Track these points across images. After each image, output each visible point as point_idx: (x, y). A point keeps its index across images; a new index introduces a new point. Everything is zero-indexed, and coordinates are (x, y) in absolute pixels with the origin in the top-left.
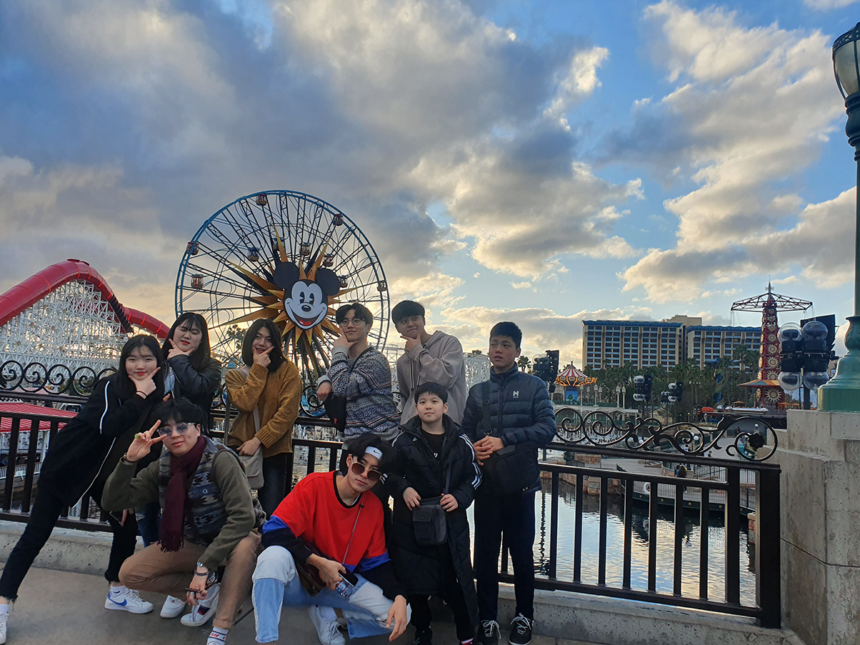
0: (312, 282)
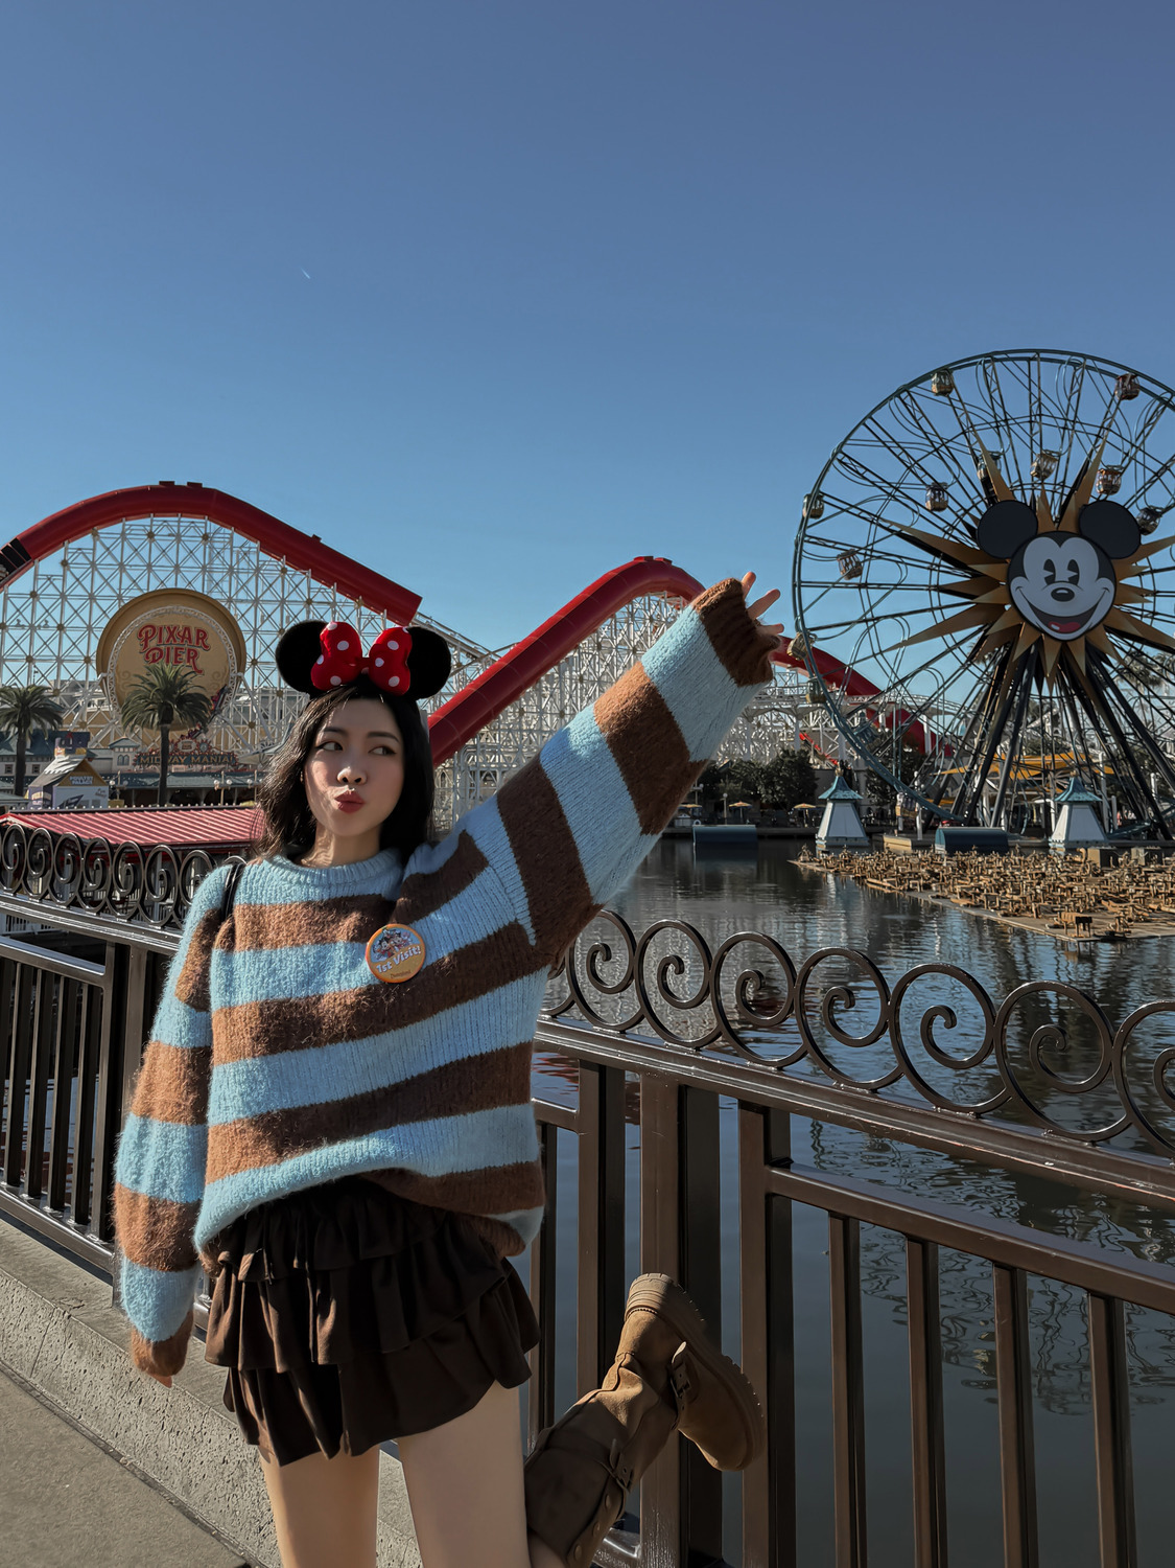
0: (1070, 535)
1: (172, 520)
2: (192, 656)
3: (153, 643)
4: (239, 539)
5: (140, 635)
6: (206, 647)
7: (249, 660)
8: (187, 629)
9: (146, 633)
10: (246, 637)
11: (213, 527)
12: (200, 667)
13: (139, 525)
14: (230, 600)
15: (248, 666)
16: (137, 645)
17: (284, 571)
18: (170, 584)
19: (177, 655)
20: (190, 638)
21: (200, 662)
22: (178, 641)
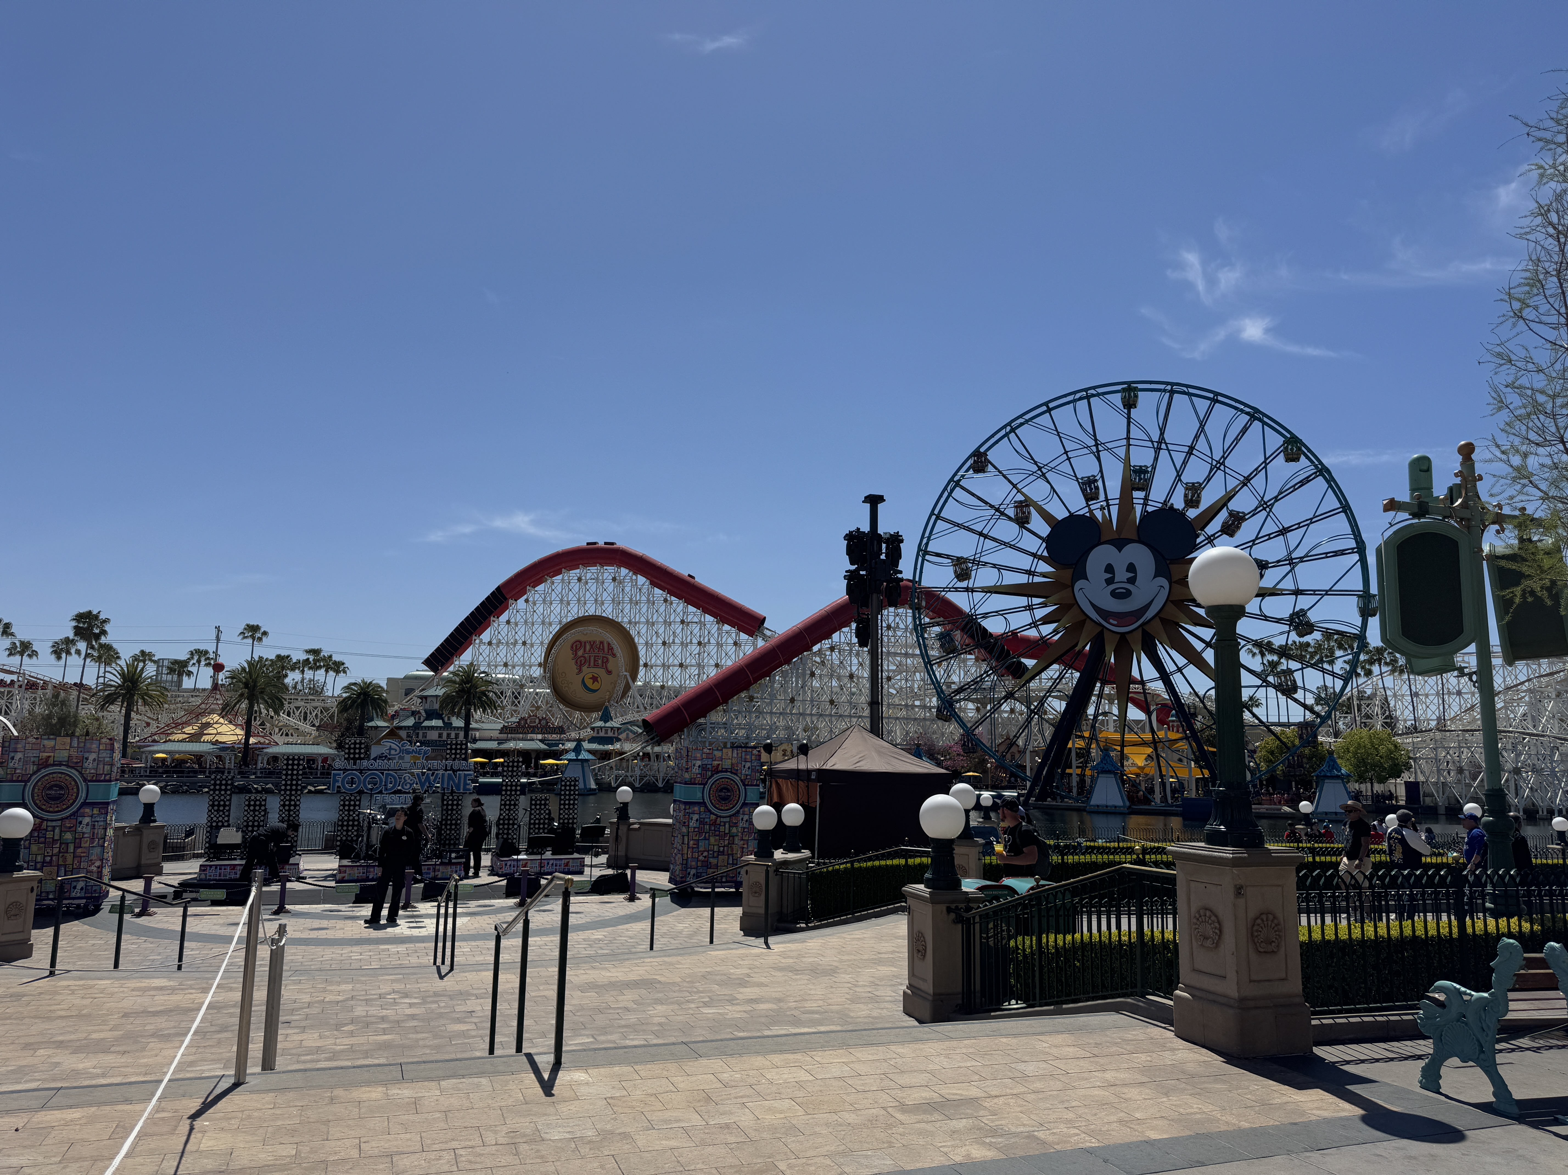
1: (593, 569)
2: (606, 662)
3: (580, 653)
4: (641, 580)
5: (572, 647)
6: (614, 655)
7: (641, 663)
8: (602, 643)
9: (577, 646)
10: (640, 648)
11: (624, 571)
12: (610, 669)
13: (575, 573)
14: (630, 622)
15: (641, 668)
16: (570, 654)
17: (665, 600)
18: (591, 612)
19: (595, 661)
20: (603, 649)
21: (610, 666)
22: (596, 651)
